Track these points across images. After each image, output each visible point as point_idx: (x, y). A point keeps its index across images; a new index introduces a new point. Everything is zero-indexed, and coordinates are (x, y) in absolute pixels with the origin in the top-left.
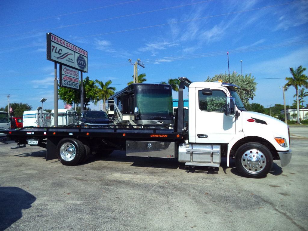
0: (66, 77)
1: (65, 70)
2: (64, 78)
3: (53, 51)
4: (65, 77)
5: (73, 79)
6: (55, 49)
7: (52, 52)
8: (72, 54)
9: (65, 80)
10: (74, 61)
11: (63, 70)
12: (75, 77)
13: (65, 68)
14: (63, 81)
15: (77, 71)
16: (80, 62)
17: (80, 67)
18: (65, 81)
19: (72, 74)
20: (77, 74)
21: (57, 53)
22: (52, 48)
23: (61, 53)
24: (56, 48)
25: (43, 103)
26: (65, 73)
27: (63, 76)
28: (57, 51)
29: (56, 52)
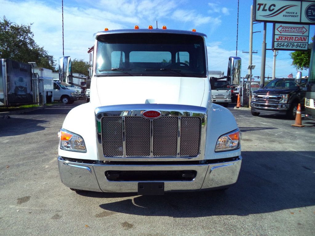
0: (282, 37)
1: (279, 29)
2: (277, 39)
3: (259, 10)
4: (279, 37)
5: (296, 38)
6: (262, 7)
7: (257, 12)
8: (295, 6)
9: (279, 41)
10: (299, 14)
11: (277, 29)
12: (301, 34)
13: (281, 26)
14: (276, 43)
15: (306, 26)
16: (312, 13)
17: (311, 19)
18: (280, 43)
19: (294, 31)
20: (304, 30)
21: (266, 10)
22: (257, 7)
23: (273, 9)
24: (265, 5)
25: (252, 70)
26: (281, 33)
27: (276, 37)
28: (267, 8)
29: (264, 10)
